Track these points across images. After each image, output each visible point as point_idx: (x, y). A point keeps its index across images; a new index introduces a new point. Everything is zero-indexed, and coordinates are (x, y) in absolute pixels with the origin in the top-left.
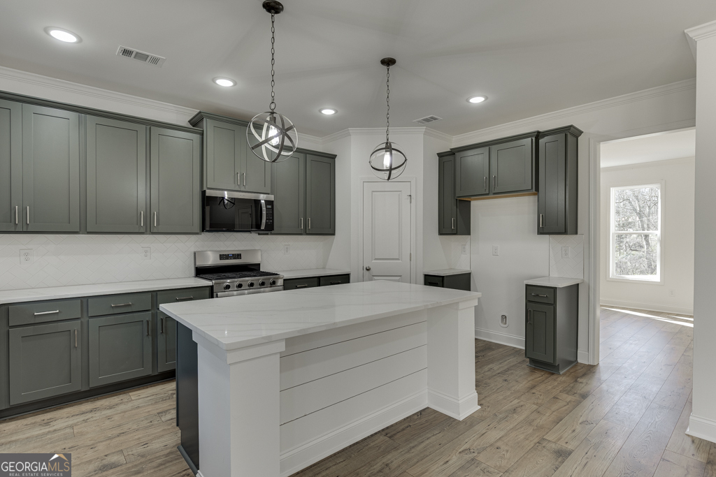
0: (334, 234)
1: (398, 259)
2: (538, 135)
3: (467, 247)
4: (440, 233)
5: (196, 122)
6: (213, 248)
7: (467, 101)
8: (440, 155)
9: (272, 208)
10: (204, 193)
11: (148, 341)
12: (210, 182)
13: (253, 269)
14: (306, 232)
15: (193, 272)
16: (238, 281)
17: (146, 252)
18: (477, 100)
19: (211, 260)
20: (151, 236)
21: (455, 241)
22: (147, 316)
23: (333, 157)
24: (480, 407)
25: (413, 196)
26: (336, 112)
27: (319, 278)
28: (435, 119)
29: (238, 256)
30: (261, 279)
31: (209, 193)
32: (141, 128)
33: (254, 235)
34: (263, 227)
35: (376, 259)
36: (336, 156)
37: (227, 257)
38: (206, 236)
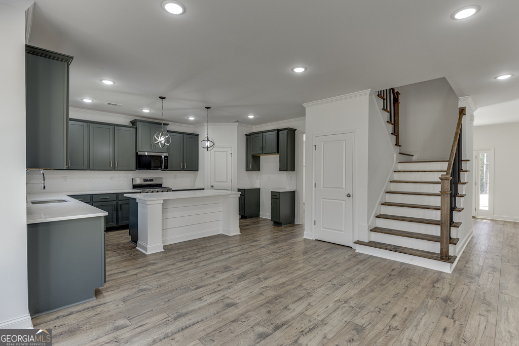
0: (198, 171)
1: (226, 182)
2: (278, 130)
3: (259, 176)
4: (246, 171)
5: (133, 123)
6: (140, 176)
7: (247, 117)
8: (246, 135)
9: (167, 159)
10: (137, 153)
11: (115, 213)
12: (139, 149)
13: (160, 186)
14: (183, 170)
15: (132, 187)
16: (152, 190)
17: (112, 177)
19: (138, 182)
20: (114, 171)
21: (254, 174)
22: (115, 203)
23: (197, 135)
24: (240, 233)
25: (233, 154)
26: (195, 118)
28: (240, 121)
29: (152, 180)
30: (162, 189)
31: (139, 153)
32: (111, 127)
33: (159, 171)
34: (163, 168)
35: (216, 182)
36: (198, 135)
37: (147, 180)
38: (138, 171)
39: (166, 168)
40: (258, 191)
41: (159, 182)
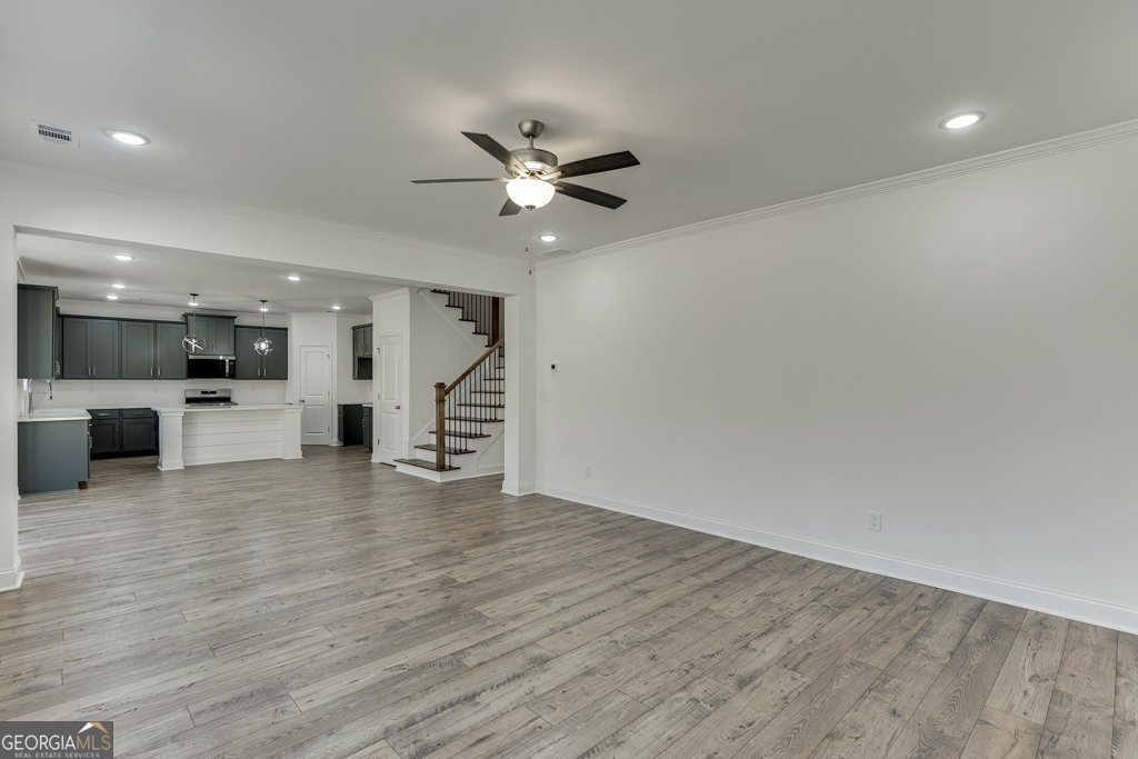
0: (286, 379)
1: (322, 395)
4: (354, 379)
5: (186, 316)
6: (196, 387)
8: (354, 329)
9: (234, 364)
10: (188, 357)
14: (262, 378)
15: (185, 400)
19: (194, 394)
25: (330, 355)
29: (214, 392)
31: (191, 357)
33: (222, 380)
34: (227, 376)
35: (308, 395)
36: (287, 328)
37: (206, 393)
38: (190, 380)
39: (233, 376)
41: (225, 395)
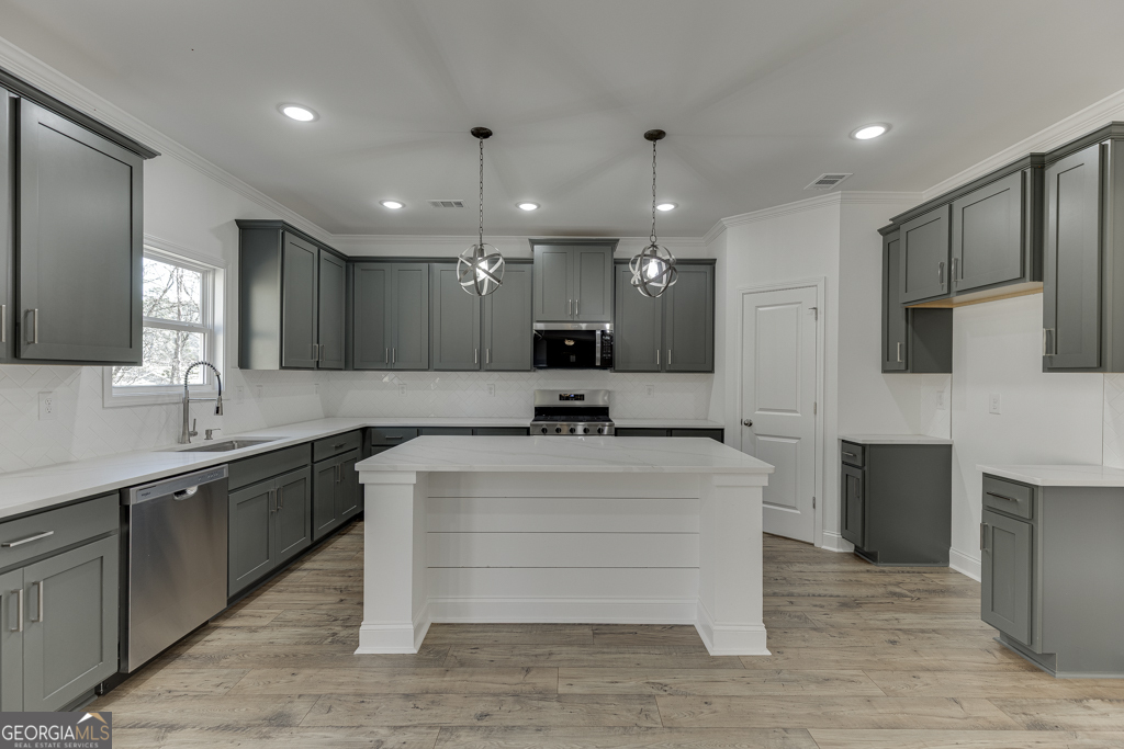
0: (712, 371)
1: (795, 411)
4: (884, 371)
7: (851, 136)
8: (884, 233)
9: (612, 339)
12: (538, 314)
13: (601, 413)
14: (663, 368)
15: (534, 411)
17: (491, 389)
18: (870, 133)
20: (485, 373)
23: (712, 263)
24: (768, 653)
25: (821, 309)
26: (677, 206)
27: (671, 430)
28: (842, 177)
29: (581, 397)
31: (537, 327)
34: (598, 364)
35: (761, 409)
36: (715, 260)
37: (568, 398)
39: (608, 364)
40: (943, 454)
41: (600, 402)
